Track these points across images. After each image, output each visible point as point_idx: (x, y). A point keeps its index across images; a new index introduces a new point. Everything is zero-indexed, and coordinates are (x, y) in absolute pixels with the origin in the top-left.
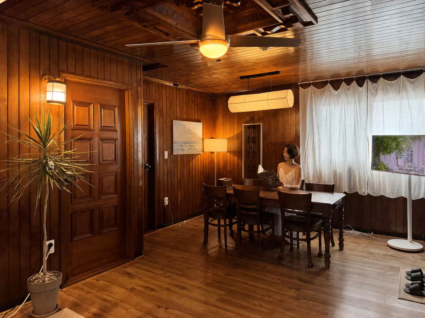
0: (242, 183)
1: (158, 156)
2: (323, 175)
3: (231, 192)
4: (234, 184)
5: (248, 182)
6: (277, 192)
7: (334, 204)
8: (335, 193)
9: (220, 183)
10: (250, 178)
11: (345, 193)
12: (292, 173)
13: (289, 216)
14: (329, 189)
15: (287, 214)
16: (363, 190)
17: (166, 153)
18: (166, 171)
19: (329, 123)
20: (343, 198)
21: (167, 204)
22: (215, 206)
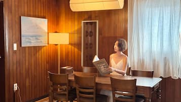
0: (81, 70)
1: (7, 48)
2: (145, 63)
3: (73, 78)
4: (75, 71)
5: (86, 70)
6: (109, 78)
7: (154, 87)
8: (154, 78)
9: (63, 71)
10: (88, 66)
11: (161, 77)
12: (121, 63)
13: (119, 97)
14: (150, 75)
15: (117, 96)
16: (175, 75)
17: (15, 46)
18: (15, 61)
19: (150, 22)
20: (160, 82)
21: (16, 89)
22: (59, 91)
